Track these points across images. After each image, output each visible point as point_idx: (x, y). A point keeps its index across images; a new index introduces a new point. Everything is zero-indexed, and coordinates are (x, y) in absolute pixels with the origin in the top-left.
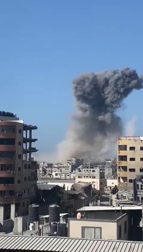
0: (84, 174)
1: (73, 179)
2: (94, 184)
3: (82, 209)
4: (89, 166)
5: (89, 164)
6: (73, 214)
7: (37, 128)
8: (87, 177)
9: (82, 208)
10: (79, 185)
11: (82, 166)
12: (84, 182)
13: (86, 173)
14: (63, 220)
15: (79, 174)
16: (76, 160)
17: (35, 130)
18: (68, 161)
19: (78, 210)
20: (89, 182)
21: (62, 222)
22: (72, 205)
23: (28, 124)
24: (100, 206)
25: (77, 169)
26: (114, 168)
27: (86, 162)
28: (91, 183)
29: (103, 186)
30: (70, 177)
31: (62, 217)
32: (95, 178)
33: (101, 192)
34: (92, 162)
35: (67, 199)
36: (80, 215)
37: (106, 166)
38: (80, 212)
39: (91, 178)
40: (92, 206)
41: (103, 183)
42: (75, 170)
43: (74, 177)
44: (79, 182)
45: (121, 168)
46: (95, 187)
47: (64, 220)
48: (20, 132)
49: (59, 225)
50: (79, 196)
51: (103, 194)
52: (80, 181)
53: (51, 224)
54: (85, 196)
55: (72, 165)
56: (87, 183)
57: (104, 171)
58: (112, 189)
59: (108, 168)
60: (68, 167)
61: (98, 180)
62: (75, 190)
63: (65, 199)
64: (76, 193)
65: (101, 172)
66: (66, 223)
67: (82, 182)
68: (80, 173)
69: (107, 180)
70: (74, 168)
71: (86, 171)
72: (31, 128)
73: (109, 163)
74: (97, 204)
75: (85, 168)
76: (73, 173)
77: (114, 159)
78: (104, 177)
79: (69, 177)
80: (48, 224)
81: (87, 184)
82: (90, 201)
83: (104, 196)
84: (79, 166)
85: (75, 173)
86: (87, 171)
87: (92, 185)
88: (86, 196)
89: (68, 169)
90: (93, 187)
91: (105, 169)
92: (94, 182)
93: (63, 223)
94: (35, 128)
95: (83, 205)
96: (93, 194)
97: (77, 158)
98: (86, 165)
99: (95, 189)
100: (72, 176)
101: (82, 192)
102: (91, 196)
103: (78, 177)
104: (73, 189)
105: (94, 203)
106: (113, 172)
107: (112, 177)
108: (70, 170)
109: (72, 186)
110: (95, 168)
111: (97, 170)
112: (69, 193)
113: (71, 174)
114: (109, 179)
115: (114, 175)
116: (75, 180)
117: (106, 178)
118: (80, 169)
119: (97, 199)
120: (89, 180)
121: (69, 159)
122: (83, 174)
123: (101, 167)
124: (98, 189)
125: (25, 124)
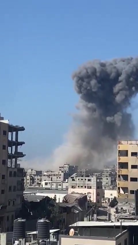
0: (79, 184)
1: (65, 189)
2: (90, 195)
3: (75, 225)
4: (85, 174)
5: (84, 172)
6: (66, 230)
7: (25, 129)
8: (82, 187)
9: (76, 223)
10: (72, 196)
11: (76, 174)
12: (78, 192)
13: (81, 183)
14: (53, 238)
15: (73, 184)
16: (69, 166)
17: (22, 131)
18: (60, 169)
19: (71, 226)
20: (84, 193)
21: (52, 239)
22: (64, 219)
23: (14, 125)
24: (96, 221)
25: (70, 178)
26: (113, 176)
27: (80, 170)
28: (87, 194)
29: (100, 198)
30: (62, 187)
31: (52, 234)
32: (91, 188)
33: (98, 205)
34: (87, 170)
35: (58, 212)
36: (73, 232)
37: (103, 175)
38: (73, 227)
39: (87, 188)
40: (87, 221)
41: (100, 194)
42: (68, 179)
43: (66, 186)
44: (72, 193)
45: (121, 176)
46: (91, 199)
47: (55, 238)
48: (5, 133)
49: (49, 242)
50: (72, 209)
51: (100, 208)
52: (74, 192)
53: (40, 242)
54: (79, 209)
55: (65, 172)
56: (81, 193)
57: (101, 180)
58: (110, 201)
59: (107, 176)
60: (60, 175)
61: (95, 190)
62: (68, 203)
63: (56, 212)
64: (69, 206)
65: (98, 181)
66: (57, 240)
67: (76, 192)
68: (74, 182)
69: (105, 190)
70: (67, 176)
71: (80, 179)
72: (18, 129)
73: (107, 170)
74: (93, 219)
75: (80, 177)
76: (66, 183)
77: (113, 166)
78: (101, 187)
79: (60, 187)
80: (36, 241)
81: (82, 195)
82: (85, 216)
83: (101, 210)
84: (73, 174)
85: (67, 182)
86: (82, 180)
87: (88, 197)
88: (81, 209)
89: (60, 178)
90: (88, 198)
91: (102, 177)
92: (89, 193)
93: (53, 241)
94: (22, 129)
95: (77, 219)
96: (88, 207)
97: (70, 165)
98: (81, 173)
99: (90, 201)
100: (65, 185)
101: (75, 204)
102: (86, 209)
103: (71, 187)
104: (66, 201)
105: (89, 217)
106: (112, 182)
107: (111, 187)
108: (62, 179)
109: (65, 197)
110: (90, 176)
111: (94, 179)
112: (60, 206)
113: (63, 183)
114: (107, 190)
115: (113, 185)
116: (68, 190)
117: (103, 188)
118: (73, 178)
119: (93, 213)
120: (84, 191)
121: (61, 166)
122: (77, 184)
123: (98, 175)
124: (95, 201)
125: (10, 124)
